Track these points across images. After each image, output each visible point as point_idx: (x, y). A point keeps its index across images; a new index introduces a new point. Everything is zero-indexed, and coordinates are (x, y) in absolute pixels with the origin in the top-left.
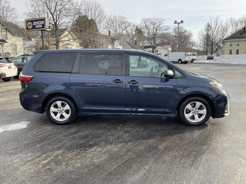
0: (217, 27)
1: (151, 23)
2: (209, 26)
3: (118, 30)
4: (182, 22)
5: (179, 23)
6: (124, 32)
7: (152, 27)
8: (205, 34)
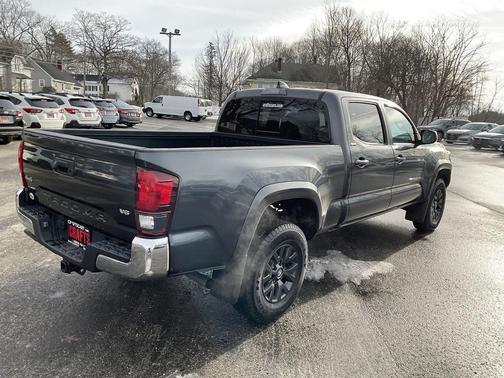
0: (229, 50)
1: (98, 25)
2: (212, 48)
3: (11, 30)
4: (177, 32)
5: (170, 34)
6: (27, 37)
7: (98, 33)
8: (208, 63)
